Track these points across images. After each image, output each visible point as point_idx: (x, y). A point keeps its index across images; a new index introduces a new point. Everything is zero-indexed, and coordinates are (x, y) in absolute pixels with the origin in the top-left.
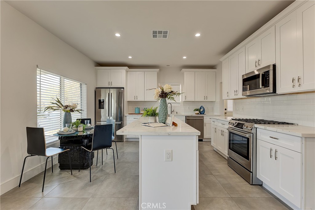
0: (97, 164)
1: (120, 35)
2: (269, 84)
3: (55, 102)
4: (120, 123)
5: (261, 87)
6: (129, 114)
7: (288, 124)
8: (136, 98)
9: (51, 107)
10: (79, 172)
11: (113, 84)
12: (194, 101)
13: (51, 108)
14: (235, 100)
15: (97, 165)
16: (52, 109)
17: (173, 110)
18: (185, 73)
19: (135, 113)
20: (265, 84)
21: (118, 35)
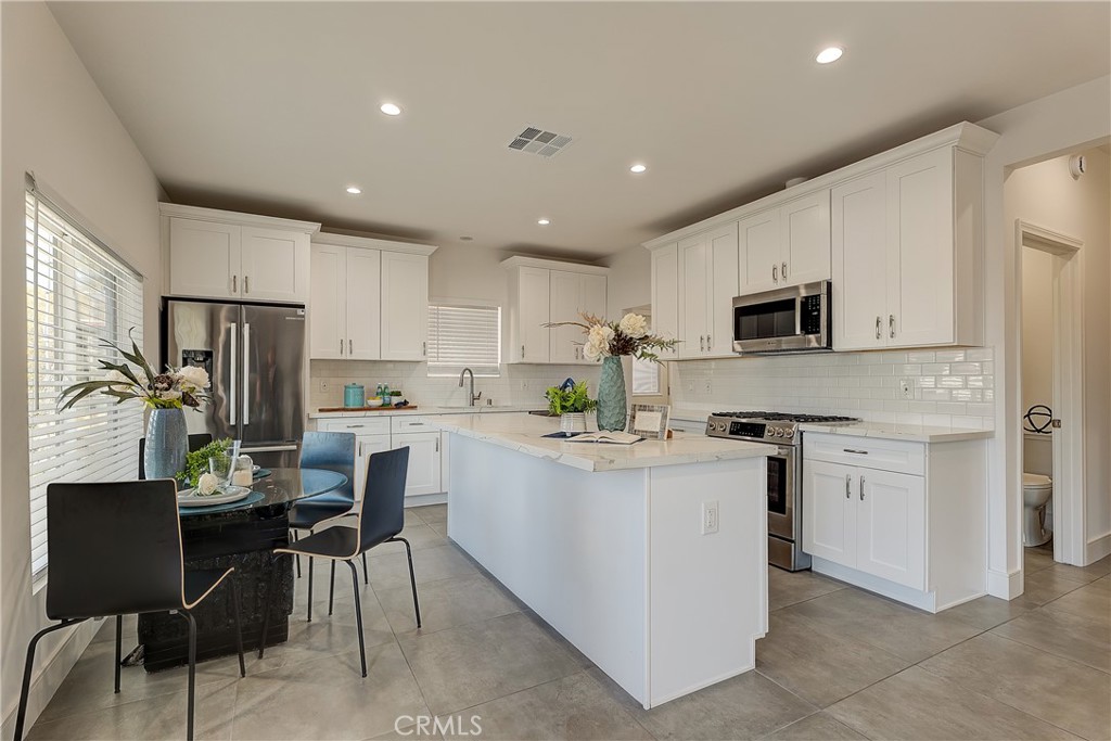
0: (309, 617)
1: (400, 108)
2: (818, 326)
3: (121, 361)
4: (295, 447)
5: (798, 331)
6: (321, 410)
7: (847, 419)
8: (346, 347)
9: (109, 384)
10: (260, 657)
11: (251, 287)
12: (547, 362)
13: (106, 389)
14: (684, 364)
15: (309, 620)
16: (111, 392)
17: (476, 394)
18: (522, 272)
19: (343, 406)
20: (811, 325)
21: (390, 109)
